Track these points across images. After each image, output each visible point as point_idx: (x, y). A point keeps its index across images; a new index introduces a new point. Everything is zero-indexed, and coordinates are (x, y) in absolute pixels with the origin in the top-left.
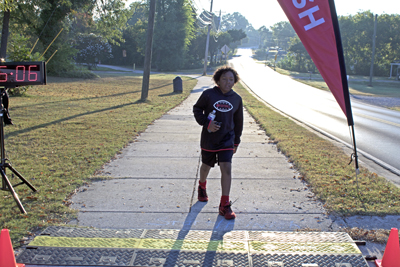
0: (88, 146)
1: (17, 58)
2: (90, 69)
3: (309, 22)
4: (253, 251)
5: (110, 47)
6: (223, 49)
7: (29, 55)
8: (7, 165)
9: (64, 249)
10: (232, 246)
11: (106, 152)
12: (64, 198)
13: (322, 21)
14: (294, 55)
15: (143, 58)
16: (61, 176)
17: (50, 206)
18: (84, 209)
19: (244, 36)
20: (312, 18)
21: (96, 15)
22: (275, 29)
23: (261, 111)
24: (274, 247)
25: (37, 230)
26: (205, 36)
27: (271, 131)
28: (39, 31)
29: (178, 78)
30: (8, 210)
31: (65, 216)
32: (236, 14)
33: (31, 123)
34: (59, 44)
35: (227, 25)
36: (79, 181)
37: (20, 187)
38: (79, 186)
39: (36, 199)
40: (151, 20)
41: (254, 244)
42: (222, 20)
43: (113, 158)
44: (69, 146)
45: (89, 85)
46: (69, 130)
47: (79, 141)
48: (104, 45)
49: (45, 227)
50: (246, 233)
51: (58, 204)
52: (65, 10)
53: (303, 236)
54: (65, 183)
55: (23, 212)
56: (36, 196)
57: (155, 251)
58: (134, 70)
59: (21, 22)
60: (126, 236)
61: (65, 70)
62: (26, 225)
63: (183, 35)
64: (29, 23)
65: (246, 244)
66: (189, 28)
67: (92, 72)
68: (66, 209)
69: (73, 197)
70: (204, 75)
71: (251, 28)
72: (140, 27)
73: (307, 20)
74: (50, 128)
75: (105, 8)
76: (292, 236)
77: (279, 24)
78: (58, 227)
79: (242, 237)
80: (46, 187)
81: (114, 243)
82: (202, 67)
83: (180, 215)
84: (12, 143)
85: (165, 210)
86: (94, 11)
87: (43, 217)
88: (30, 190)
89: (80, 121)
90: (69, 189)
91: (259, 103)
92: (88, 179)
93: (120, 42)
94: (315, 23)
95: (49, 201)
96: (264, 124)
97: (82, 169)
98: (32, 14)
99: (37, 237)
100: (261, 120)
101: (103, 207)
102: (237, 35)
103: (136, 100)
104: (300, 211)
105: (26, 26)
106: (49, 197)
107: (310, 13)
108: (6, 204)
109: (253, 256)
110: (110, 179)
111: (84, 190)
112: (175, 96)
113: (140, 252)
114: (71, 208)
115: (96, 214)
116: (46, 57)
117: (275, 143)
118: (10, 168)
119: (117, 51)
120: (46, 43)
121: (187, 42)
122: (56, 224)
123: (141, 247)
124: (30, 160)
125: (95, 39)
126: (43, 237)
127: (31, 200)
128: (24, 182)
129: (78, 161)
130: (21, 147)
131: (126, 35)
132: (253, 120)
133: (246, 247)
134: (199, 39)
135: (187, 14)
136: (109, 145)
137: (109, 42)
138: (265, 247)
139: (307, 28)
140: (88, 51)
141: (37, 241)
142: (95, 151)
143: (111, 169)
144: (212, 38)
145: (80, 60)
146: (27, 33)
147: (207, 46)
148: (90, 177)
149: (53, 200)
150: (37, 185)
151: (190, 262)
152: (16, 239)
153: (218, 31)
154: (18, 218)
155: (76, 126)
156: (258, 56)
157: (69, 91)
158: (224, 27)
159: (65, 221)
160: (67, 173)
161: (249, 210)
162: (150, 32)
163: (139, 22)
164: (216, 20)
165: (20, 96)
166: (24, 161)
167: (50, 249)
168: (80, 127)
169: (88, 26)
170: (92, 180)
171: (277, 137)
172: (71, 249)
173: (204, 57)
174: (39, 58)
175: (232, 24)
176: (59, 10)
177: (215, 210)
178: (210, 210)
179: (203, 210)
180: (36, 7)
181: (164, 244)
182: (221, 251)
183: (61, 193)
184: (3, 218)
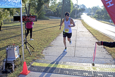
0: (47, 37)
4: (93, 70)
6: (80, 13)
7: (34, 14)
8: (27, 42)
9: (41, 67)
10: (87, 68)
11: (52, 39)
12: (41, 51)
14: (97, 15)
15: (61, 15)
16: (41, 45)
17: (38, 53)
18: (46, 55)
19: (85, 10)
21: (50, 5)
22: (92, 8)
23: (90, 28)
24: (99, 69)
25: (34, 60)
26: (75, 10)
27: (93, 34)
28: (37, 8)
30: (27, 54)
31: (41, 56)
32: (83, 5)
34: (41, 12)
35: (81, 7)
36: (45, 46)
37: (30, 48)
38: (45, 48)
39: (34, 51)
40: (63, 6)
41: (93, 68)
43: (54, 40)
44: (43, 37)
45: (48, 21)
46: (43, 32)
47: (45, 35)
48: (52, 12)
49: (36, 60)
51: (40, 53)
52: (43, 4)
53: (107, 66)
54: (41, 47)
55: (31, 55)
56: (34, 50)
57: (65, 69)
58: (58, 18)
59: (33, 7)
61: (42, 18)
62: (31, 59)
63: (70, 9)
64: (35, 7)
66: (72, 8)
67: (49, 18)
68: (41, 55)
69: (44, 51)
70: (75, 19)
71: (86, 8)
72: (60, 8)
74: (38, 32)
75: (52, 3)
76: (104, 66)
77: (93, 7)
78: (39, 60)
79: (90, 65)
80: (37, 48)
82: (75, 17)
85: (68, 56)
86: (49, 4)
87: (35, 57)
88: (33, 49)
89: (45, 30)
90: (42, 49)
91: (89, 26)
92: (47, 46)
93: (55, 11)
95: (37, 52)
96: (91, 32)
97: (46, 43)
98: (35, 5)
99: (34, 63)
100: (90, 31)
101: (51, 54)
102: (83, 10)
103: (59, 25)
104: (105, 58)
105: (34, 8)
106: (38, 51)
108: (27, 52)
109: (93, 72)
110: (53, 46)
111: (46, 49)
113: (61, 69)
114: (43, 54)
115: (49, 56)
116: (38, 14)
117: (95, 37)
119: (55, 13)
120: (38, 11)
121: (71, 11)
122: (39, 59)
123: (61, 67)
125: (50, 10)
126: (35, 63)
127: (33, 51)
128: (31, 46)
129: (45, 41)
131: (57, 9)
132: (88, 31)
133: (91, 69)
134: (74, 10)
136: (53, 37)
137: (53, 11)
138: (97, 69)
142: (49, 38)
143: (53, 43)
144: (77, 10)
145: (46, 15)
146: (34, 9)
148: (48, 45)
149: (38, 52)
151: (75, 73)
152: (28, 63)
153: (79, 9)
154: (29, 56)
156: (88, 15)
157: (43, 22)
159: (42, 58)
160: (42, 44)
161: (91, 57)
163: (60, 6)
164: (78, 6)
167: (37, 66)
168: (46, 32)
169: (48, 7)
170: (48, 46)
172: (43, 67)
174: (37, 15)
175: (82, 7)
177: (81, 56)
178: (80, 56)
179: (78, 56)
180: (36, 3)
181: (68, 67)
182: (84, 70)
183: (41, 50)
184: (26, 56)
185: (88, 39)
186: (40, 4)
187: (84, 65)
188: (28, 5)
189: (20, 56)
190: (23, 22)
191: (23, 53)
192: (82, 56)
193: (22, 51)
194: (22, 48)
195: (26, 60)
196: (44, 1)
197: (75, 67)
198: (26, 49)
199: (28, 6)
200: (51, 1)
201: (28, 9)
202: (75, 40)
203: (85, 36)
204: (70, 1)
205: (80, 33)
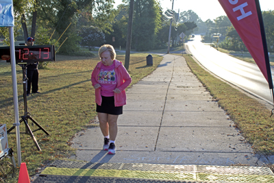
0: (86, 103)
1: (41, 43)
2: (90, 50)
3: (241, 14)
4: (199, 180)
5: (103, 35)
6: (181, 35)
7: (49, 41)
8: (28, 117)
10: (184, 177)
12: (67, 140)
13: (250, 13)
14: (231, 39)
15: (126, 42)
16: (66, 124)
17: (57, 145)
18: (81, 148)
19: (196, 26)
20: (242, 11)
21: (94, 14)
22: (217, 21)
23: (207, 78)
24: (214, 178)
25: (47, 163)
26: (168, 26)
27: (214, 92)
28: (56, 24)
29: (150, 56)
30: (28, 148)
31: (67, 152)
32: (190, 11)
33: (49, 87)
34: (70, 33)
35: (184, 19)
36: (79, 128)
37: (38, 132)
38: (78, 131)
39: (48, 140)
40: (131, 16)
41: (200, 175)
42: (180, 16)
44: (73, 104)
45: (89, 61)
46: (74, 92)
47: (80, 100)
48: (99, 34)
49: (53, 161)
50: (195, 167)
51: (63, 144)
53: (236, 169)
54: (69, 129)
55: (39, 150)
56: (49, 138)
57: (129, 179)
58: (120, 50)
59: (44, 19)
60: (109, 168)
61: (73, 51)
62: (40, 159)
63: (153, 26)
64: (50, 19)
65: (195, 174)
66: (157, 21)
67: (91, 52)
68: (68, 148)
69: (74, 139)
70: (168, 53)
71: (200, 20)
72: (124, 21)
73: (239, 13)
74: (61, 91)
75: (100, 9)
76: (228, 169)
77: (220, 18)
78: (62, 161)
79: (192, 170)
80: (55, 132)
81: (100, 173)
82: (167, 48)
83: (148, 153)
84: (36, 101)
85: (137, 149)
86: (93, 9)
87: (52, 154)
88: (45, 134)
89: (82, 86)
90: (71, 133)
91: (206, 72)
92: (85, 126)
93: (110, 32)
94: (245, 15)
95: (57, 142)
96: (209, 87)
97: (81, 119)
98: (52, 14)
99: (47, 168)
100: (207, 84)
101: (94, 146)
102: (190, 26)
104: (234, 151)
105: (48, 22)
106: (57, 139)
107: (241, 7)
108: (28, 144)
111: (82, 134)
112: (147, 68)
113: (118, 180)
114: (72, 147)
115: (89, 152)
116: (61, 42)
117: (217, 101)
118: (31, 119)
120: (60, 33)
121: (156, 30)
122: (61, 159)
123: (119, 176)
124: (46, 113)
125: (94, 29)
126: (51, 168)
127: (45, 141)
128: (41, 128)
129: (79, 114)
130: (41, 103)
131: (115, 27)
132: (201, 85)
133: (195, 177)
134: (164, 28)
135: (156, 11)
137: (103, 32)
138: (209, 177)
139: (239, 18)
140: (89, 38)
141: (47, 171)
142: (91, 107)
144: (173, 28)
145: (84, 44)
146: (49, 26)
147: (170, 33)
148: (87, 125)
149: (60, 141)
150: (50, 131)
152: (33, 169)
153: (178, 23)
154: (35, 154)
155: (79, 89)
156: (205, 40)
157: (76, 65)
158: (182, 21)
159: (69, 157)
160: (71, 122)
161: (197, 150)
162: (130, 24)
163: (124, 18)
164: (176, 15)
165: (43, 68)
166: (42, 113)
167: (56, 177)
168: (82, 89)
169: (88, 20)
170: (88, 127)
171: (218, 97)
173: (167, 41)
174: (56, 43)
175: (187, 18)
176: (69, 10)
177: (172, 149)
178: (169, 149)
179: (164, 149)
180: (55, 9)
181: (135, 174)
182: (176, 180)
183: (66, 136)
184: (25, 154)
185: (198, 106)
186: (67, 13)
187: (177, 170)
188: (30, 15)
189: (11, 152)
190: (16, 63)
191: (19, 146)
192: (175, 149)
193: (15, 142)
194: (15, 133)
195: (27, 161)
196: (78, 3)
197: (153, 175)
198: (26, 136)
199: (30, 18)
200: (96, 4)
201: (29, 27)
202: (162, 109)
203: (190, 99)
204: (152, 3)
205: (177, 92)
